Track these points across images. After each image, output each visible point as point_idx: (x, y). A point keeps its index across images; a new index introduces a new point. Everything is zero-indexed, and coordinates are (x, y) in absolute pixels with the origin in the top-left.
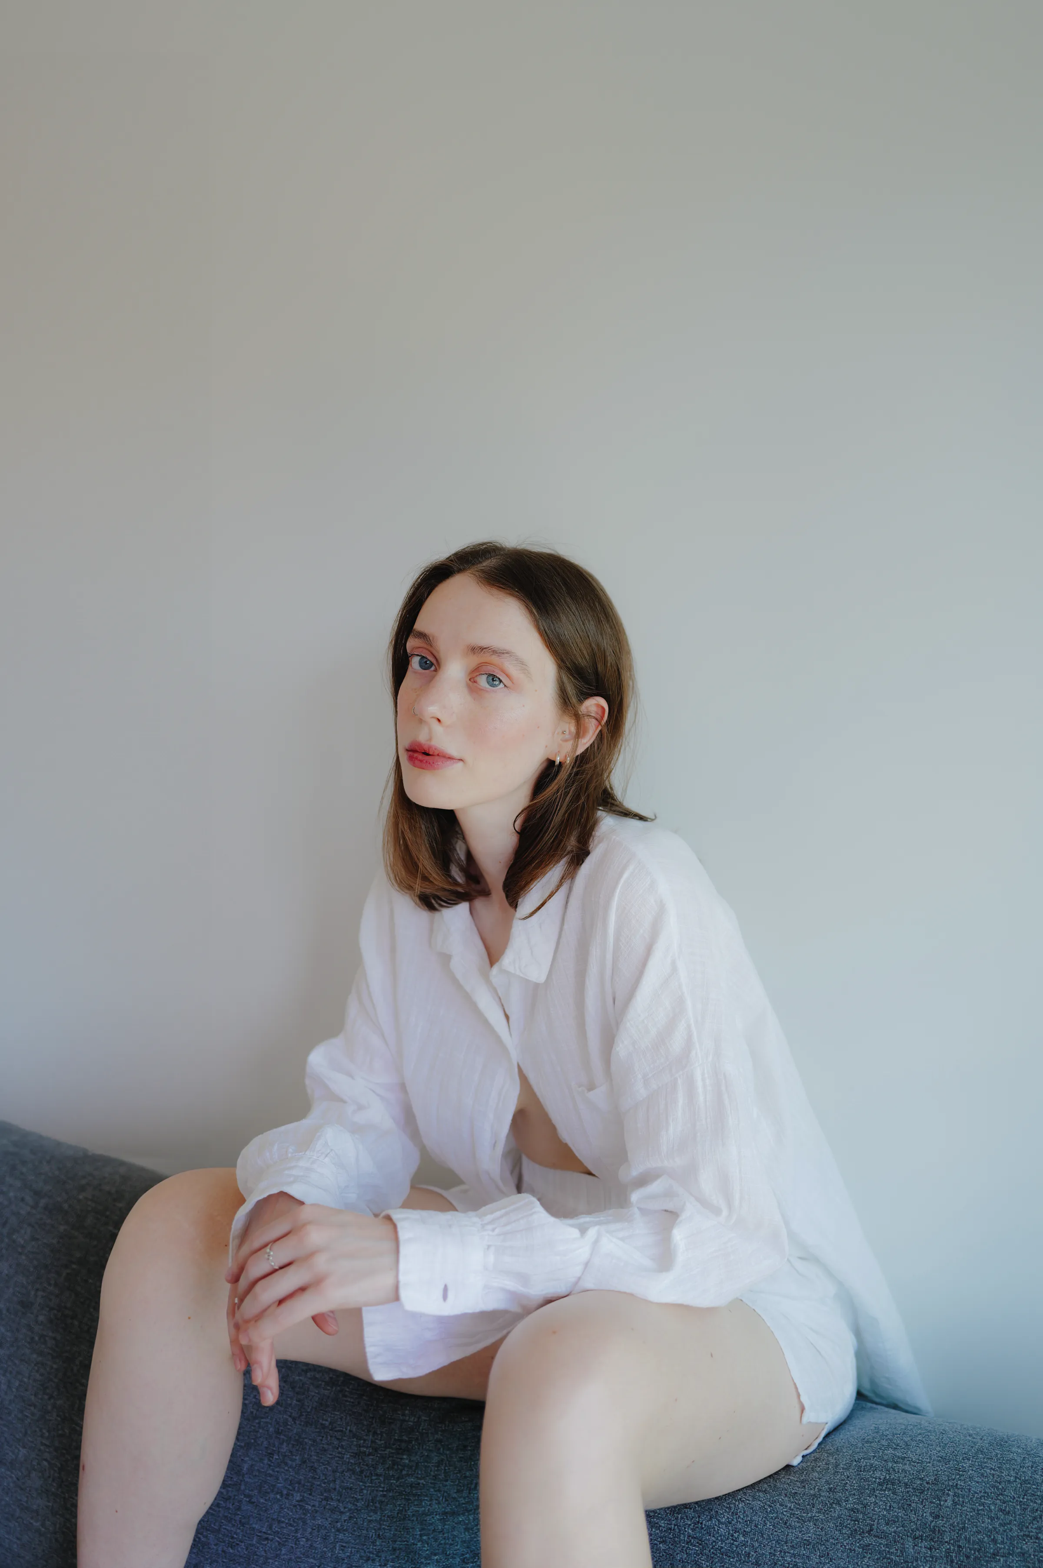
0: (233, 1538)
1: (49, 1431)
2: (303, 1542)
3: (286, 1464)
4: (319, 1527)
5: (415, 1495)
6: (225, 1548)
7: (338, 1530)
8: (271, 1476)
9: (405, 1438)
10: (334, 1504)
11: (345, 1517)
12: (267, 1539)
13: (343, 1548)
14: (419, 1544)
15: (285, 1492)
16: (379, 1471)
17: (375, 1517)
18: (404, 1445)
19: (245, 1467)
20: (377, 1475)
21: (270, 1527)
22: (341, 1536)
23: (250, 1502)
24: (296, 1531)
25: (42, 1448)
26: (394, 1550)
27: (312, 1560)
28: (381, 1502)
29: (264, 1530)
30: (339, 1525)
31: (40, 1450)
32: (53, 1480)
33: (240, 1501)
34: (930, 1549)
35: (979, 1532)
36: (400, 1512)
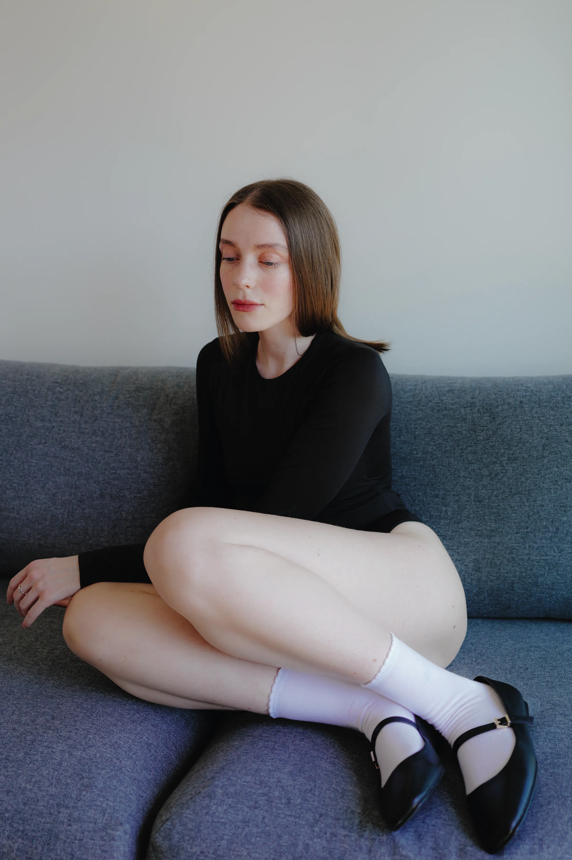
0: (139, 489)
1: (14, 470)
6: (136, 495)
8: (154, 459)
19: (139, 459)
23: (145, 472)
25: (11, 478)
32: (22, 491)
33: (140, 473)
34: (471, 410)
35: (490, 400)
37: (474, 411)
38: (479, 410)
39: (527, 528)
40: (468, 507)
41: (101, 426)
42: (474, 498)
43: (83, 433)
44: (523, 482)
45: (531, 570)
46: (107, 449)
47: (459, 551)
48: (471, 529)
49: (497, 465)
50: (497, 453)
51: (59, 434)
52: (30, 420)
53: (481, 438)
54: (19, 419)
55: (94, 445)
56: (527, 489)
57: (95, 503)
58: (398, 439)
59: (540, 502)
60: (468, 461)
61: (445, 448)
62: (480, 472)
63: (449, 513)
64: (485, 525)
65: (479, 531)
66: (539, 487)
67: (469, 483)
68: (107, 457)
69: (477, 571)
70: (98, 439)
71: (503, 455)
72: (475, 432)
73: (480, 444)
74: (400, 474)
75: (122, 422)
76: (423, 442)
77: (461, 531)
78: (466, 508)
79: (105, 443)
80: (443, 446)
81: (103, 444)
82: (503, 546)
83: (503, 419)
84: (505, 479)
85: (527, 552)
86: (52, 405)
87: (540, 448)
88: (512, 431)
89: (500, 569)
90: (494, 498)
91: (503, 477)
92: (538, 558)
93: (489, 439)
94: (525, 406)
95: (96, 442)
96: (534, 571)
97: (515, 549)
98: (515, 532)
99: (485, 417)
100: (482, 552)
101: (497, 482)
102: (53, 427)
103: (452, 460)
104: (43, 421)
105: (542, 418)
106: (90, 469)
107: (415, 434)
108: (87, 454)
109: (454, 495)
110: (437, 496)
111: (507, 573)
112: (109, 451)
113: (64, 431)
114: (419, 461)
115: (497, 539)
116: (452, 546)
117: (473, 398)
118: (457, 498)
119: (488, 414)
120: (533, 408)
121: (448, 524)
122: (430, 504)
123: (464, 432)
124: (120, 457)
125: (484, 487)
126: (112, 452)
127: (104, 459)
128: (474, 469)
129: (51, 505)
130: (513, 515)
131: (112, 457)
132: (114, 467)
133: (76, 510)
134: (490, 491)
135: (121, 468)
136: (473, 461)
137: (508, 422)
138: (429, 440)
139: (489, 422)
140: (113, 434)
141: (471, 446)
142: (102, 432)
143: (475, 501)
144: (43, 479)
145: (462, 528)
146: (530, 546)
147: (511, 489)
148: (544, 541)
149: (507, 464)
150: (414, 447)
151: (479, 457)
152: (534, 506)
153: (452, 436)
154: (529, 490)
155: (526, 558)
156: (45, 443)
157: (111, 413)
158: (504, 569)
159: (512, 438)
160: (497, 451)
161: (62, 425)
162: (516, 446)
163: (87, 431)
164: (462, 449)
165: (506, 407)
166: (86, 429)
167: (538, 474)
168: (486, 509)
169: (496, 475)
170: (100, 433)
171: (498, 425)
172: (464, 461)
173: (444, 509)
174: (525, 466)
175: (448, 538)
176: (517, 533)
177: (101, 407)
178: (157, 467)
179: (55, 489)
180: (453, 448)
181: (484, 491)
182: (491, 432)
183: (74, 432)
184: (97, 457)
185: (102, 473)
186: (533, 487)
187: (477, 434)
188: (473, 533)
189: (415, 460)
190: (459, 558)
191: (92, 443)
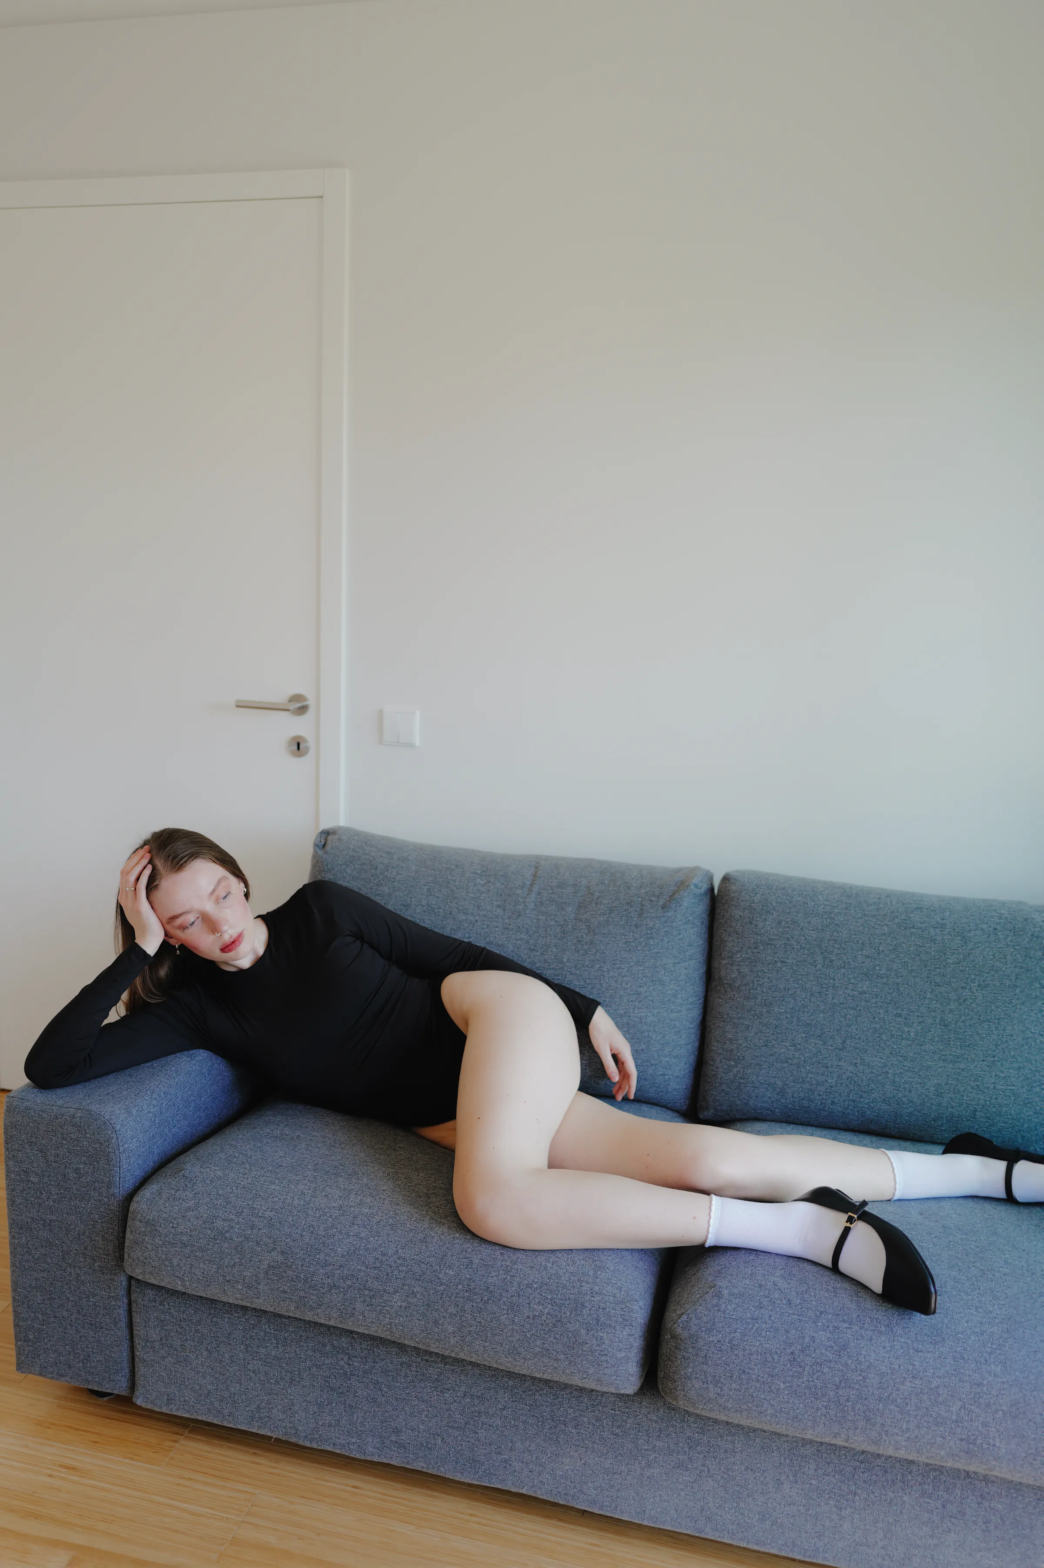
2: (604, 984)
3: (588, 954)
4: (612, 977)
5: (659, 957)
7: (623, 976)
8: (580, 960)
9: (649, 932)
10: (618, 966)
11: (625, 970)
12: (584, 987)
13: (626, 984)
15: (590, 966)
16: (639, 948)
17: (640, 968)
18: (649, 936)
19: (565, 960)
20: (638, 950)
21: (585, 982)
22: (625, 979)
23: (571, 974)
24: (600, 981)
26: (653, 981)
27: (611, 991)
28: (643, 962)
29: (582, 984)
30: (623, 974)
33: (566, 975)
34: (942, 931)
36: (653, 965)
37: (945, 933)
38: (949, 932)
39: (994, 1057)
40: (932, 1030)
42: (940, 1021)
44: (992, 1010)
45: (996, 1099)
46: (532, 947)
47: (921, 1073)
48: (934, 1053)
49: (967, 990)
50: (967, 978)
51: (483, 929)
52: (452, 913)
53: (951, 961)
54: (441, 911)
55: (519, 942)
56: (997, 1017)
58: (859, 952)
59: (1009, 1031)
60: (935, 983)
61: (912, 967)
62: (948, 996)
63: (912, 1034)
64: (950, 1050)
65: (943, 1055)
66: (1010, 1016)
67: (935, 1006)
68: (532, 956)
69: (938, 1095)
70: (523, 936)
71: (973, 981)
72: (945, 954)
73: (950, 967)
74: (860, 990)
76: (888, 959)
77: (923, 1054)
78: (930, 1031)
79: (530, 941)
80: (910, 965)
81: (528, 942)
82: (968, 1072)
83: (975, 944)
84: (974, 1005)
85: (993, 1080)
86: (473, 898)
87: (1013, 977)
88: (984, 957)
89: (963, 1096)
90: (960, 1024)
91: (972, 1003)
92: (1004, 1088)
93: (959, 964)
94: (999, 934)
96: (999, 1100)
97: (981, 1077)
98: (982, 1059)
99: (956, 940)
100: (945, 1077)
101: (966, 1008)
102: (477, 921)
103: (918, 980)
104: (466, 914)
105: (1016, 947)
107: (879, 949)
108: (512, 951)
109: (918, 1016)
110: (899, 1015)
111: (971, 1100)
112: (534, 950)
113: (488, 926)
114: (882, 978)
115: (962, 1066)
116: (913, 1068)
117: (943, 919)
118: (921, 1020)
119: (959, 938)
120: (1007, 936)
121: (910, 1045)
122: (891, 1023)
123: (933, 953)
125: (951, 1011)
127: (529, 958)
128: (941, 992)
130: (980, 1043)
132: (540, 967)
134: (957, 1016)
135: (547, 969)
136: (941, 984)
137: (981, 948)
138: (894, 957)
139: (960, 946)
140: (537, 932)
141: (940, 968)
142: (526, 929)
143: (940, 1025)
145: (925, 1051)
146: (996, 1075)
147: (980, 1016)
148: (1011, 1071)
149: (977, 990)
150: (877, 963)
151: (948, 980)
152: (1003, 1035)
153: (919, 955)
154: (998, 1019)
155: (992, 1087)
157: (535, 909)
158: (967, 1096)
159: (984, 964)
160: (967, 976)
161: (486, 919)
162: (988, 973)
163: (511, 927)
164: (929, 970)
165: (979, 932)
166: (510, 924)
167: (1010, 1003)
168: (952, 1034)
169: (964, 1001)
170: (524, 930)
171: (970, 950)
172: (931, 982)
173: (906, 1029)
174: (995, 993)
175: (909, 1060)
176: (983, 1061)
180: (920, 968)
181: (950, 1016)
182: (962, 956)
183: (497, 927)
184: (522, 955)
186: (1002, 1016)
187: (947, 956)
188: (936, 1057)
189: (878, 976)
190: (920, 1081)
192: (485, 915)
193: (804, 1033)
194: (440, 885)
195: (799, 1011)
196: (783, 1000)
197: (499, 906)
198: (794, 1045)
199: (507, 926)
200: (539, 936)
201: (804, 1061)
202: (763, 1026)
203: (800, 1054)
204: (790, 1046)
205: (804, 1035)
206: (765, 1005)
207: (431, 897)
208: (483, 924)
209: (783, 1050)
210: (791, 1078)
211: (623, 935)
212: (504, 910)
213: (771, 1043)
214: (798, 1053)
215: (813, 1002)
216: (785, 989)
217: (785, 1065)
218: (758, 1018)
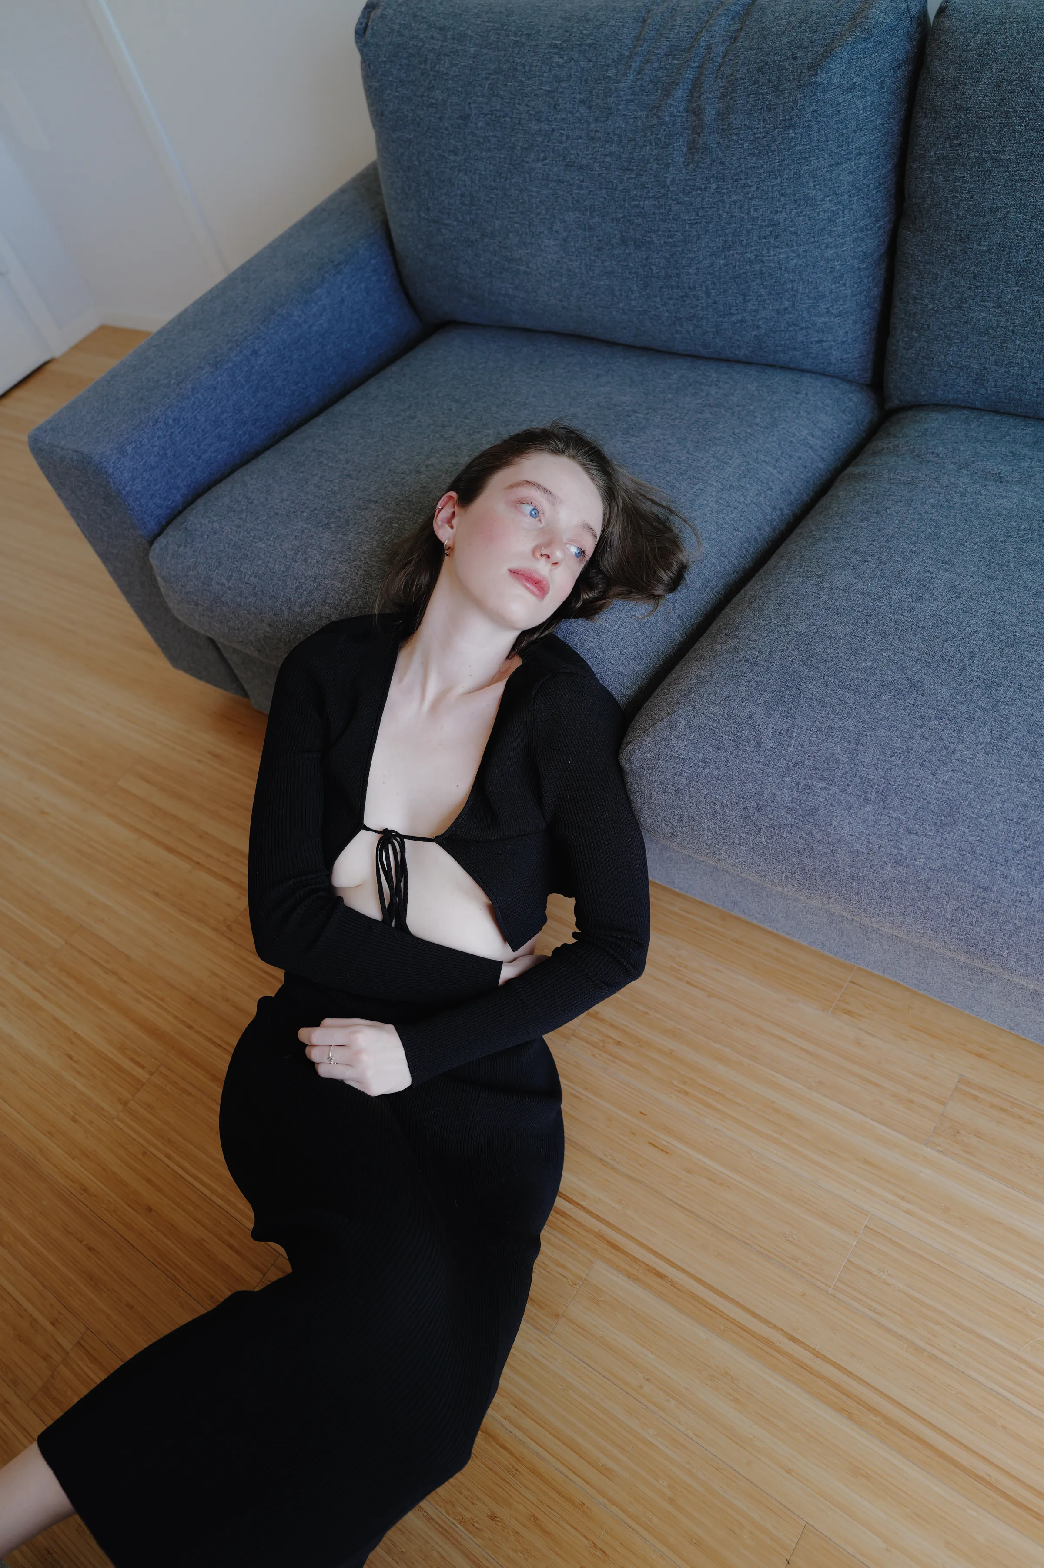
0: (670, 231)
1: (513, 203)
2: (724, 215)
3: (700, 168)
4: (735, 202)
5: (804, 159)
6: (666, 240)
7: (750, 199)
8: (689, 180)
9: (787, 117)
10: (743, 182)
11: (753, 189)
12: (697, 223)
13: (756, 210)
14: (814, 192)
15: (703, 187)
16: (773, 148)
17: (776, 182)
18: (787, 123)
20: (772, 151)
21: (698, 215)
22: (753, 203)
23: (678, 203)
24: (718, 210)
25: (511, 215)
26: (795, 201)
27: (734, 225)
28: (779, 170)
29: (693, 218)
30: (750, 195)
31: (510, 217)
32: (526, 234)
36: (795, 173)
41: (617, 125)
43: (593, 138)
46: (626, 164)
51: (561, 143)
52: (522, 122)
54: (508, 119)
55: (608, 159)
57: (616, 252)
68: (625, 179)
70: (614, 148)
75: (647, 116)
79: (623, 156)
81: (621, 157)
86: (549, 92)
95: (611, 154)
102: (553, 130)
104: (539, 121)
106: (605, 199)
108: (599, 175)
112: (628, 170)
113: (568, 137)
124: (643, 179)
126: (632, 170)
127: (621, 183)
129: (564, 255)
131: (631, 178)
132: (636, 195)
133: (595, 262)
140: (634, 140)
142: (619, 136)
144: (548, 217)
156: (545, 159)
157: (632, 101)
161: (564, 126)
163: (598, 135)
166: (597, 131)
170: (616, 138)
177: (616, 90)
178: (694, 193)
179: (565, 231)
183: (581, 138)
184: (612, 179)
185: (621, 207)
191: (606, 155)
192: (564, 119)
193: (1017, 284)
194: (505, 76)
195: (1010, 247)
196: (987, 231)
197: (582, 102)
198: (1000, 306)
199: (592, 134)
200: (636, 145)
201: (1013, 331)
202: (956, 275)
203: (1007, 320)
204: (994, 307)
205: (1016, 289)
206: (960, 240)
207: (494, 99)
208: (562, 134)
209: (983, 314)
210: (993, 359)
211: (749, 128)
212: (590, 107)
213: (966, 302)
214: (1004, 319)
215: (1035, 229)
216: (991, 209)
217: (986, 338)
218: (950, 261)
